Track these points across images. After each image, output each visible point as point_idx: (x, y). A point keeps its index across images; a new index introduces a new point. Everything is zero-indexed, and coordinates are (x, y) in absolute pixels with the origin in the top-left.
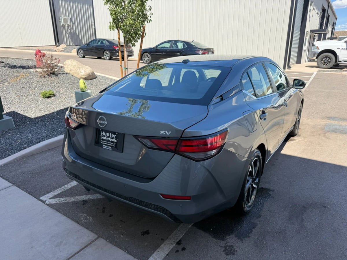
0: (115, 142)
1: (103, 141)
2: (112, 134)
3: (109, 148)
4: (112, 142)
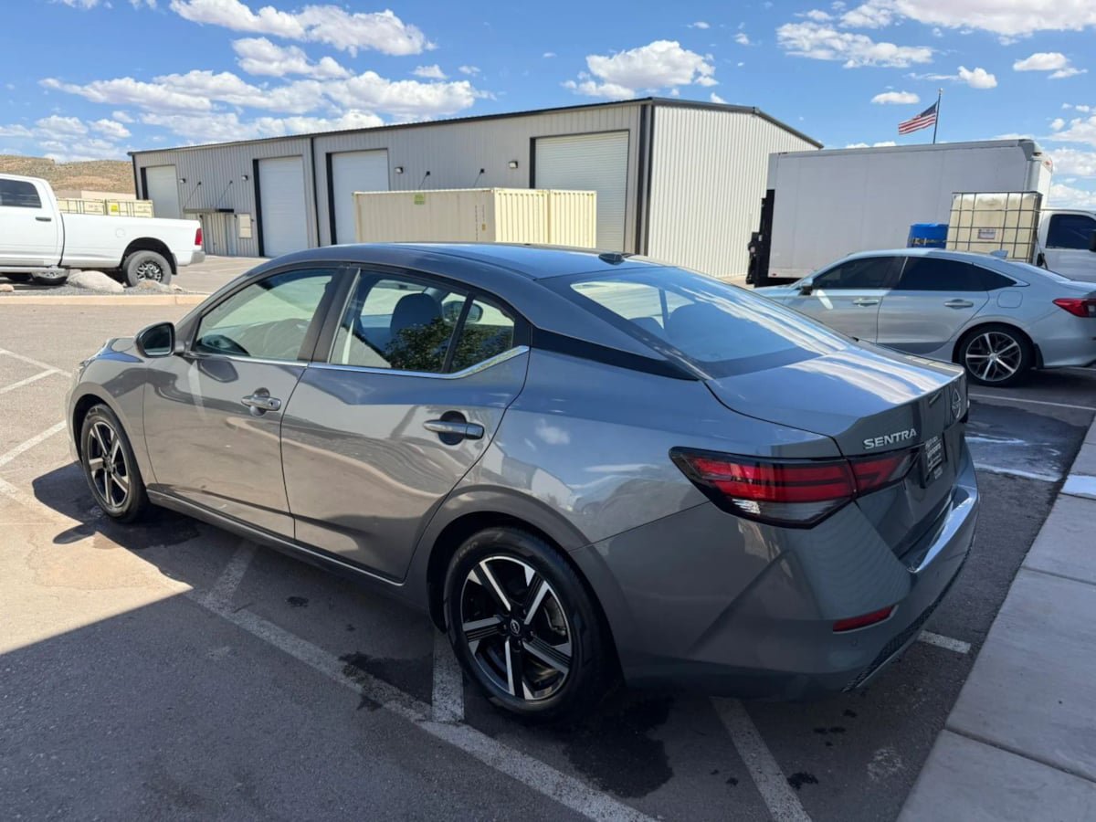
1: (930, 464)
3: (940, 471)
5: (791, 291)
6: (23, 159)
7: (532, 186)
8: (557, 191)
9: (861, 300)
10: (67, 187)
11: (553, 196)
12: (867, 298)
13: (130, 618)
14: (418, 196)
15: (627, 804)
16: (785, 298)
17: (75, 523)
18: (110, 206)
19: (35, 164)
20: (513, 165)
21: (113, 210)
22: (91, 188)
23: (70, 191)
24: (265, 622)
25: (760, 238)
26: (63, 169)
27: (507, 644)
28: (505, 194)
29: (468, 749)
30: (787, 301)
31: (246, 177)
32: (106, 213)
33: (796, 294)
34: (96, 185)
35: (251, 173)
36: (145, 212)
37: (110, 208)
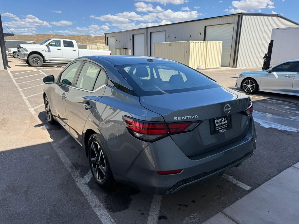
0: (226, 123)
1: (218, 128)
2: (223, 118)
3: (224, 130)
4: (224, 124)
5: (265, 72)
6: (85, 36)
7: (204, 40)
8: (210, 41)
9: (288, 76)
10: (94, 42)
11: (208, 43)
12: (290, 75)
13: (35, 146)
14: (170, 44)
15: (109, 213)
16: (263, 74)
17: (42, 123)
18: (99, 47)
19: (88, 37)
20: (199, 34)
21: (100, 48)
22: (100, 43)
23: (95, 43)
24: (62, 152)
25: (268, 56)
26: (94, 38)
27: (97, 165)
28: (194, 42)
29: (82, 191)
30: (264, 75)
31: (131, 39)
32: (98, 49)
33: (267, 73)
34: (101, 42)
35: (132, 39)
36: (107, 48)
37: (99, 48)
